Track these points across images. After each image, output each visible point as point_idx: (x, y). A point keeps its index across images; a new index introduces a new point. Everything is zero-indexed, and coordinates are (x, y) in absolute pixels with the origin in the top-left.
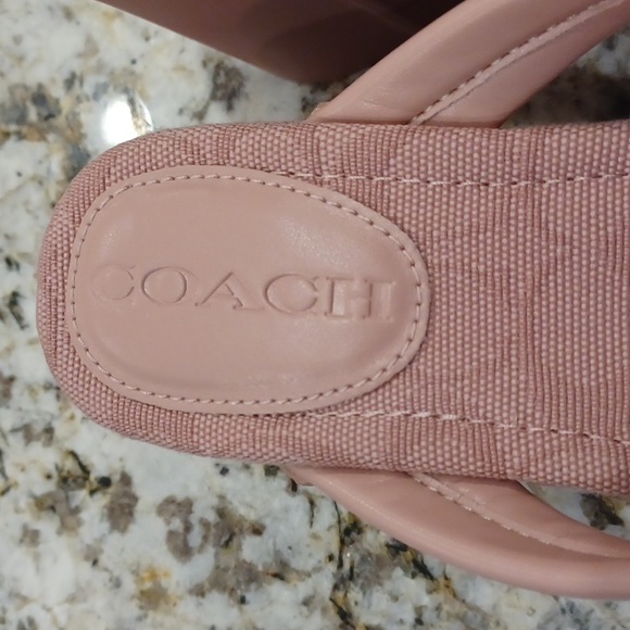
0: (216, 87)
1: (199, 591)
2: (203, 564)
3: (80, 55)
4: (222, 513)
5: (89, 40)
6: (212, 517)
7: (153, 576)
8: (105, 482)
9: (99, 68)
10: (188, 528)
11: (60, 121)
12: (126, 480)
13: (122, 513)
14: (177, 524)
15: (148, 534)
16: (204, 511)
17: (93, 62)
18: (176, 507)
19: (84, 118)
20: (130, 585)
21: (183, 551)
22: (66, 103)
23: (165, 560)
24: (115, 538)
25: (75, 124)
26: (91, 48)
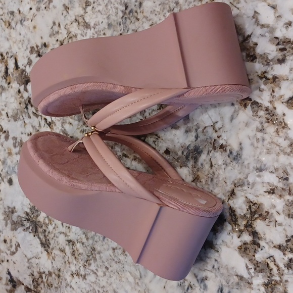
0: (28, 62)
1: (16, 154)
2: (17, 149)
3: (9, 48)
4: (21, 141)
5: (10, 46)
6: (20, 141)
7: (10, 150)
8: (5, 132)
9: (11, 52)
10: (16, 142)
11: (5, 61)
12: (8, 132)
13: (7, 138)
14: (15, 141)
15: (11, 142)
16: (18, 140)
17: (10, 50)
18: (15, 138)
19: (8, 61)
20: (7, 151)
21: (15, 147)
22: (6, 57)
23: (12, 148)
24: (6, 142)
25: (6, 62)
26: (10, 48)
